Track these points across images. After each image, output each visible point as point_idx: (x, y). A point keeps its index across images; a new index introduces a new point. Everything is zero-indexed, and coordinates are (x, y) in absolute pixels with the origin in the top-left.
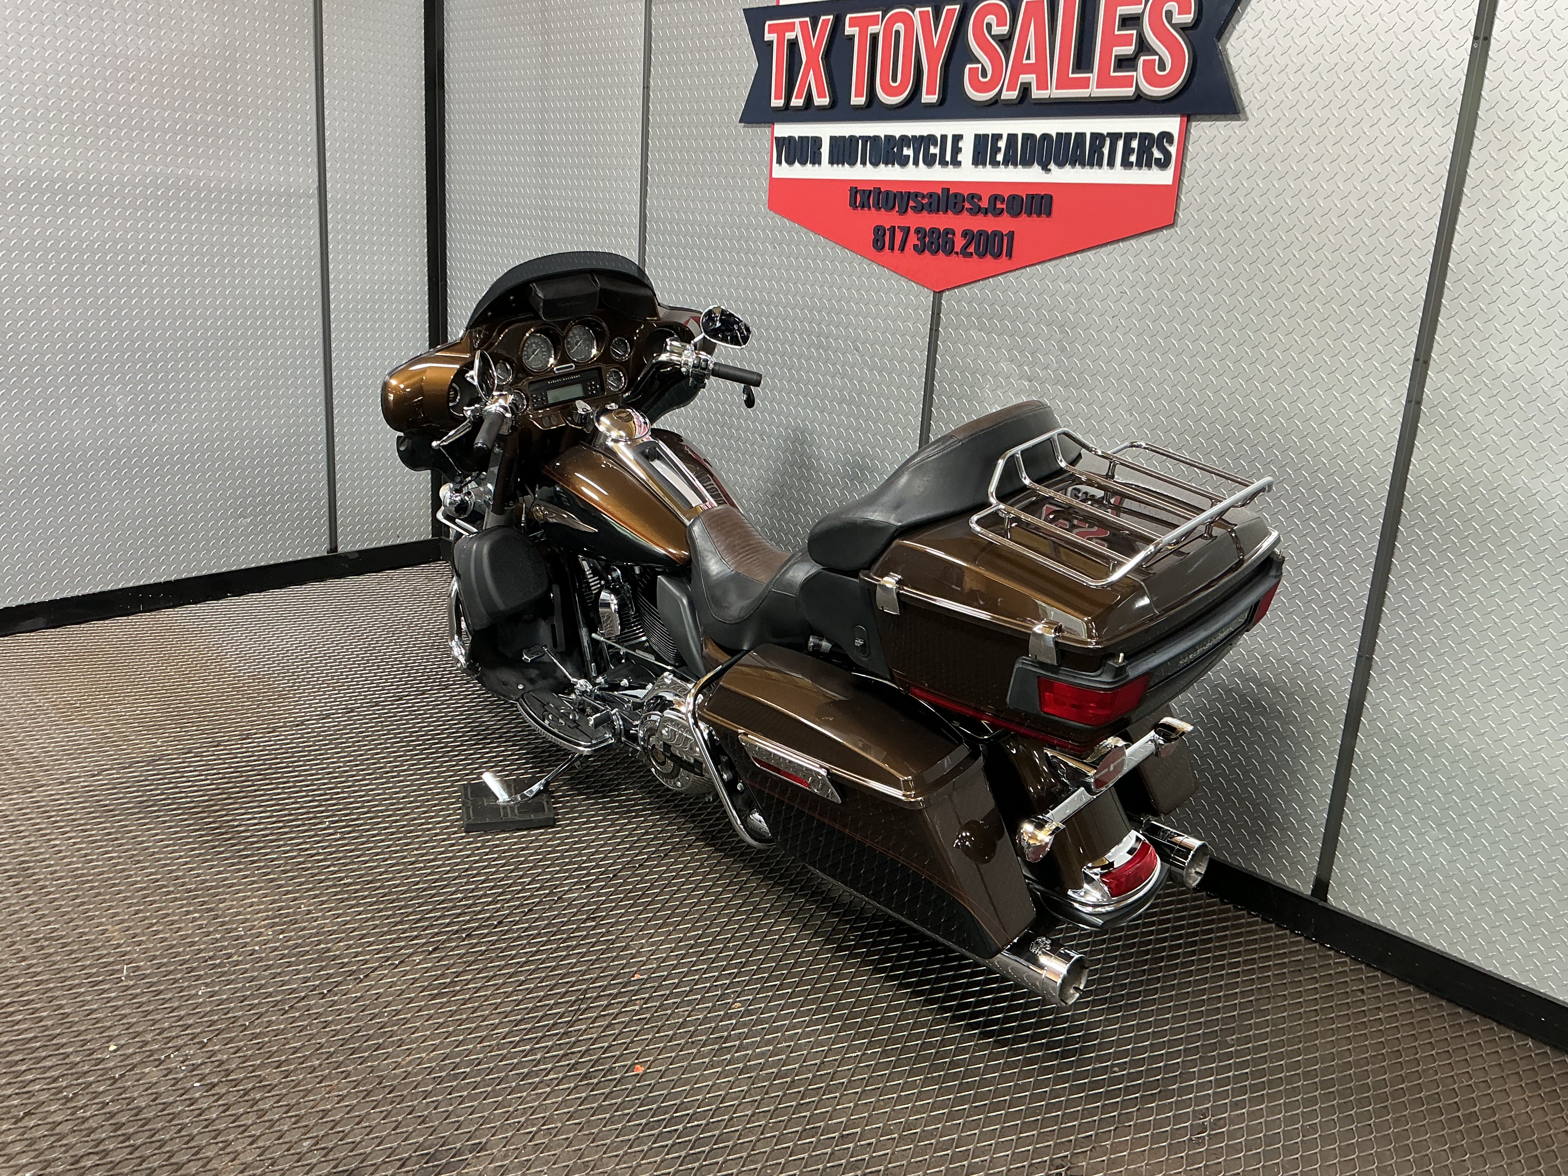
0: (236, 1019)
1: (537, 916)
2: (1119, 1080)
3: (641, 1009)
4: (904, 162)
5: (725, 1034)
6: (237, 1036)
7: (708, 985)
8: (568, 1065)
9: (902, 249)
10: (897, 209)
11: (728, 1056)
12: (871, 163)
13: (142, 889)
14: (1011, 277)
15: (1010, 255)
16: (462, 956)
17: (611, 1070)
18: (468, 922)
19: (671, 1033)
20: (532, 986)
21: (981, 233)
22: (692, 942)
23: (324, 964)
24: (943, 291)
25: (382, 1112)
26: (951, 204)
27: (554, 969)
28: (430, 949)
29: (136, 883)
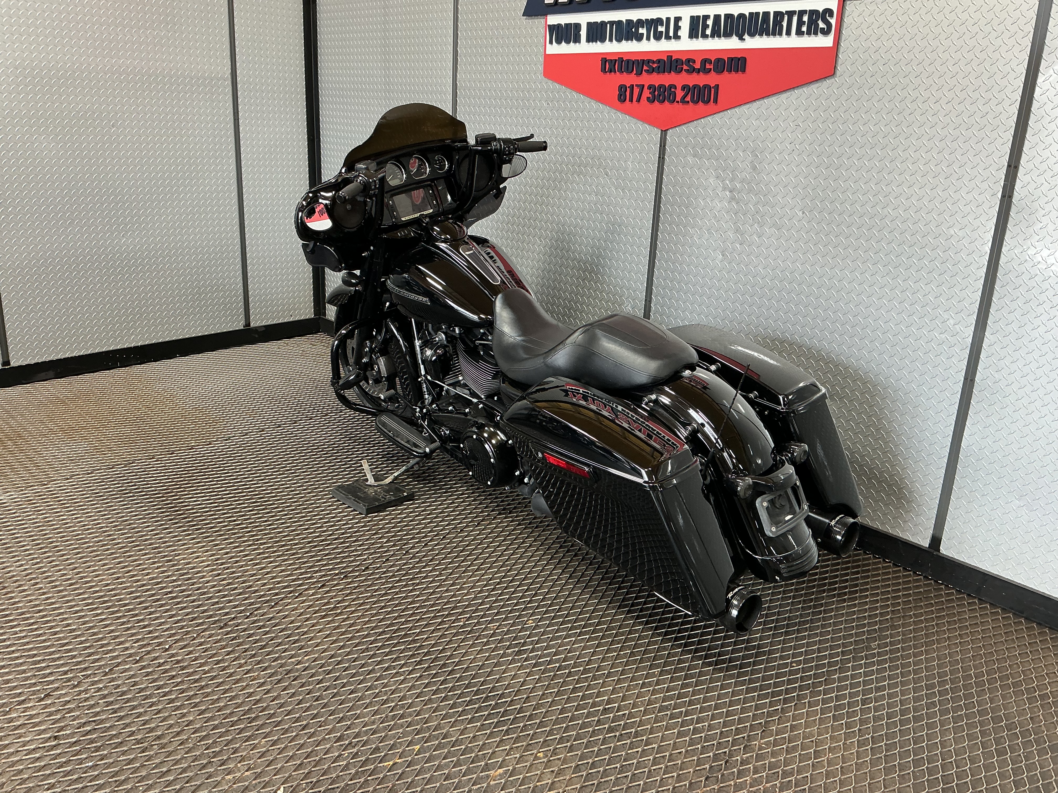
0: (188, 633)
1: (392, 563)
2: (797, 672)
3: (465, 624)
4: (639, 38)
5: (522, 641)
6: (189, 644)
7: (510, 608)
8: (416, 661)
9: (639, 100)
10: (635, 72)
11: (525, 656)
12: (616, 40)
13: (123, 547)
14: (717, 117)
15: (716, 101)
16: (342, 590)
17: (444, 665)
18: (344, 568)
19: (485, 640)
20: (390, 609)
21: (695, 87)
22: (498, 580)
23: (247, 596)
24: (667, 130)
25: (288, 693)
26: (674, 67)
27: (404, 598)
28: (319, 585)
29: (119, 543)
